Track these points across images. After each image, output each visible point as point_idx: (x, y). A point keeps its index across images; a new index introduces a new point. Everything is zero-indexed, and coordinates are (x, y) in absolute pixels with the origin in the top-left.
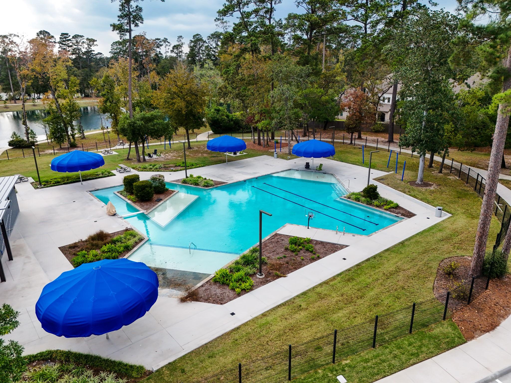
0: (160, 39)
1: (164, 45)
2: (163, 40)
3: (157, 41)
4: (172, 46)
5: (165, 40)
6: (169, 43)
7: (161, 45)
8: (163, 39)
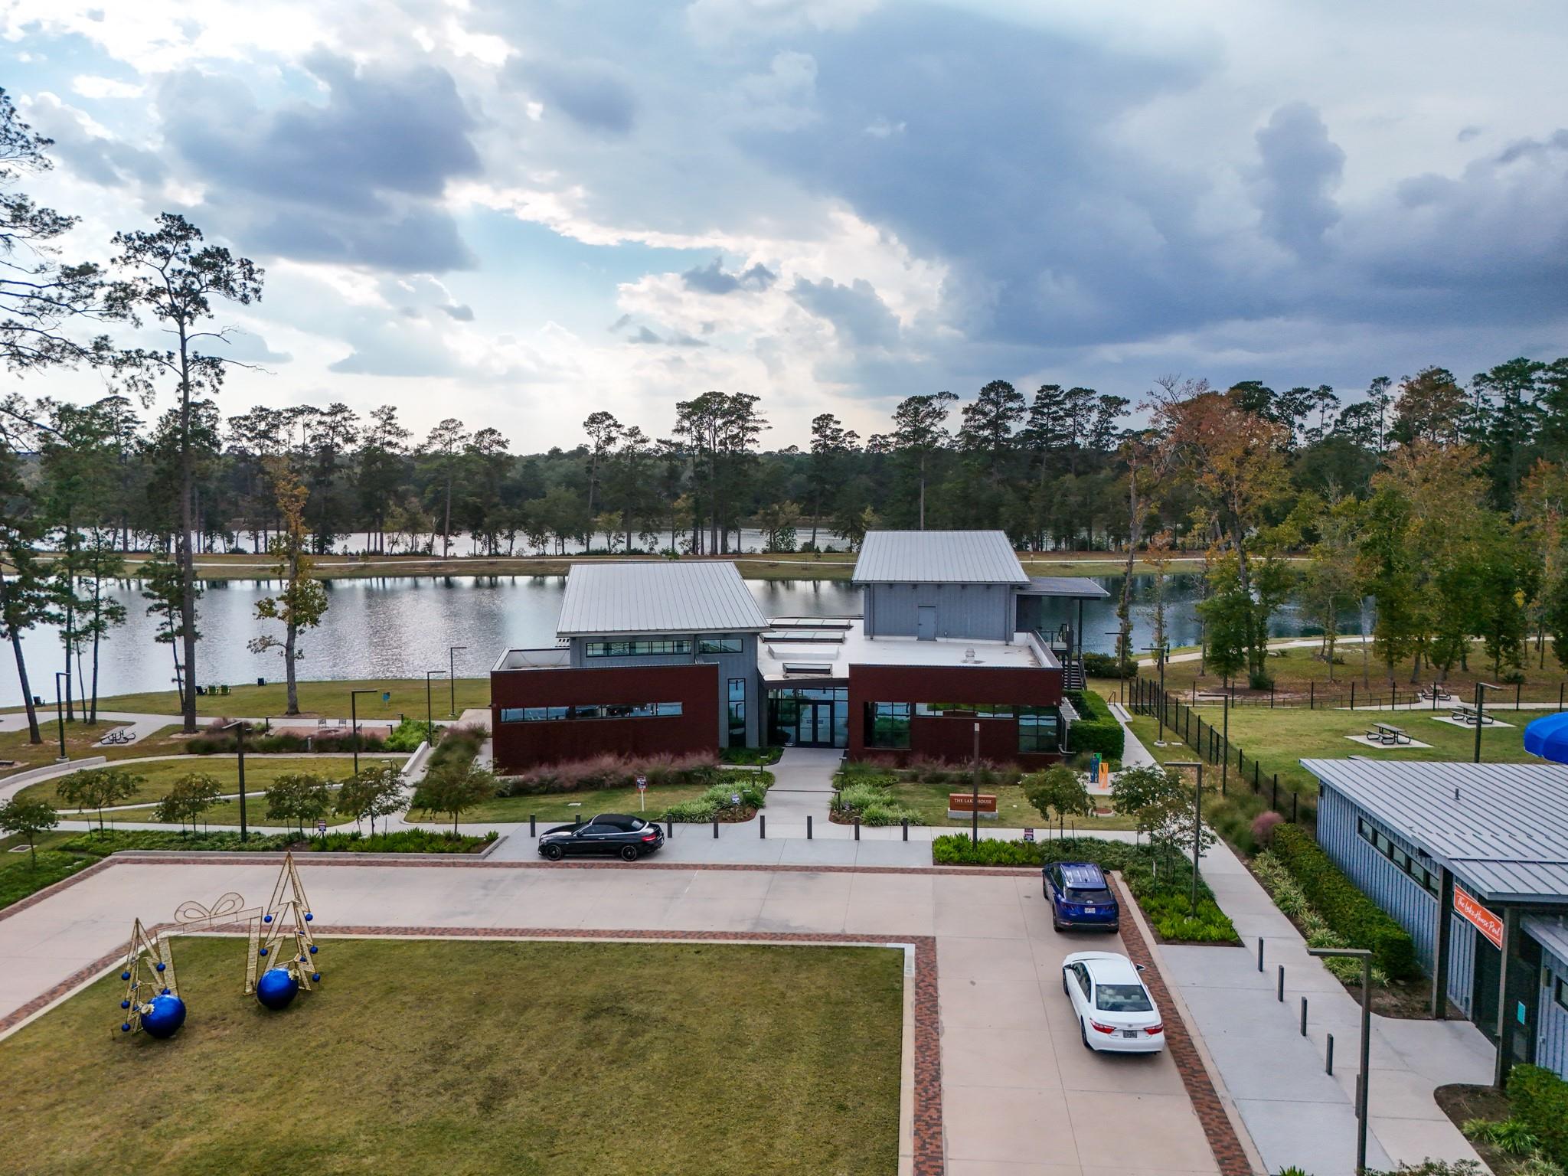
0: (1307, 390)
1: (1320, 405)
2: (1316, 393)
3: (1298, 396)
4: (1343, 407)
5: (1325, 392)
6: (1333, 398)
7: (1310, 408)
8: (1316, 388)
